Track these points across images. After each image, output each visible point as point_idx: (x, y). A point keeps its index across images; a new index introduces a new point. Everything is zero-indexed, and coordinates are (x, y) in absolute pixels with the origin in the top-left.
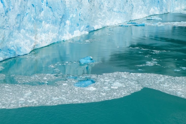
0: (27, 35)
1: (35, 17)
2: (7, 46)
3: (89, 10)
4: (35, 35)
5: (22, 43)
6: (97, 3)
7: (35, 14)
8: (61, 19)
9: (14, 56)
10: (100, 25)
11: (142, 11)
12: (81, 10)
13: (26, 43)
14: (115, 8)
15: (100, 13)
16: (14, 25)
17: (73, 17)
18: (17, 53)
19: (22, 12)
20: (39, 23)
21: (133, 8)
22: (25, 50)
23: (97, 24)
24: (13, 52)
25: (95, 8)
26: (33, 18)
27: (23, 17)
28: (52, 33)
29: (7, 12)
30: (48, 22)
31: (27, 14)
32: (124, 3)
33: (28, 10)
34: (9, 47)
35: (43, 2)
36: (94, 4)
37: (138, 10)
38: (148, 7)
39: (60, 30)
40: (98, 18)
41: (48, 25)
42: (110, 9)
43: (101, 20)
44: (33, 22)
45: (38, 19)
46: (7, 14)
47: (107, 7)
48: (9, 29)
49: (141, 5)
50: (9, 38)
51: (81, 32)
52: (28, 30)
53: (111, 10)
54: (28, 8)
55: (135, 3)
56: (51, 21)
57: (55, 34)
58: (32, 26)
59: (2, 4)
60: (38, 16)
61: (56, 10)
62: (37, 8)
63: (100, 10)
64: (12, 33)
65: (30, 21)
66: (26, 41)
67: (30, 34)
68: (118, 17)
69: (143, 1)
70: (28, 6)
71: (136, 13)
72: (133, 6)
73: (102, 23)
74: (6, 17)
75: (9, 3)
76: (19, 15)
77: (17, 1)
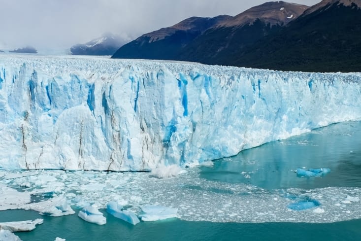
0: (235, 132)
1: (245, 111)
2: (212, 145)
3: (311, 102)
4: (244, 133)
5: (229, 142)
6: (322, 94)
7: (245, 107)
8: (276, 113)
9: (219, 158)
10: (326, 122)
12: (301, 102)
13: (234, 142)
14: (345, 101)
16: (220, 120)
17: (291, 112)
18: (223, 154)
19: (229, 104)
20: (250, 118)
22: (232, 151)
23: (322, 119)
25: (319, 100)
26: (243, 112)
27: (231, 111)
28: (265, 131)
29: (213, 105)
30: (261, 117)
31: (236, 107)
33: (237, 102)
34: (214, 146)
35: (255, 93)
36: (318, 95)
39: (275, 127)
40: (323, 112)
41: (260, 121)
43: (327, 115)
44: (243, 116)
45: (249, 113)
46: (213, 107)
47: (335, 99)
48: (214, 125)
50: (214, 135)
51: (302, 130)
52: (236, 126)
53: (339, 102)
54: (237, 100)
56: (264, 116)
57: (269, 132)
58: (241, 122)
59: (207, 95)
60: (249, 109)
61: (271, 102)
62: (248, 100)
63: (325, 102)
64: (218, 129)
65: (238, 115)
66: (234, 139)
67: (239, 131)
68: (350, 112)
70: (237, 98)
73: (328, 119)
74: (211, 111)
75: (215, 94)
76: (226, 108)
77: (224, 92)
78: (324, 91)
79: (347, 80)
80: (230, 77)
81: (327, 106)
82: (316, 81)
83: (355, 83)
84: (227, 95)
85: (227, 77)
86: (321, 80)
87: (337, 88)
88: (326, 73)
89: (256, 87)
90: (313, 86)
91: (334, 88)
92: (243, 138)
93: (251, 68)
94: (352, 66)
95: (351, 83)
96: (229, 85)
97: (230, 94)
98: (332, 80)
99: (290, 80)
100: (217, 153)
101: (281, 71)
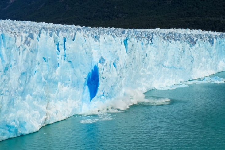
0: (35, 103)
1: (48, 76)
2: (6, 120)
4: (47, 104)
5: (28, 116)
6: (140, 54)
7: (47, 72)
8: (85, 78)
9: (15, 136)
10: (144, 88)
11: (206, 65)
13: (34, 115)
14: (166, 62)
15: (143, 69)
16: (16, 88)
18: (21, 131)
19: (28, 68)
20: (53, 86)
21: (193, 61)
22: (32, 127)
23: (140, 85)
24: (14, 129)
25: (137, 62)
26: (44, 77)
27: (30, 76)
28: (72, 100)
29: (7, 70)
30: (67, 83)
31: (36, 71)
32: (180, 53)
33: (37, 66)
34: (8, 122)
35: (59, 55)
36: (135, 56)
37: (200, 64)
38: (216, 59)
40: (141, 76)
41: (65, 89)
42: (158, 63)
43: (145, 79)
44: (45, 83)
45: (52, 79)
46: (7, 72)
47: (155, 60)
48: (9, 95)
49: (204, 57)
50: (9, 107)
52: (36, 96)
54: (37, 63)
55: (195, 53)
56: (70, 82)
57: (76, 102)
58: (43, 90)
60: (52, 74)
61: (79, 65)
62: (50, 63)
63: (144, 64)
64: (13, 100)
65: (39, 82)
66: (33, 112)
67: (40, 102)
68: (171, 76)
69: (208, 51)
70: (37, 61)
71: (197, 68)
72: (193, 59)
73: (146, 85)
74: (4, 77)
75: (9, 56)
76: (23, 74)
77: (21, 53)
78: (142, 51)
79: (168, 37)
80: (28, 34)
81: (145, 69)
82: (132, 40)
83: (177, 41)
84: (25, 56)
85: (24, 35)
86: (138, 38)
87: (156, 47)
88: (142, 30)
89: (61, 47)
90: (129, 45)
91: (154, 48)
92: (45, 110)
93: (52, 23)
94: (173, 21)
95: (173, 41)
96: (27, 45)
97: (28, 56)
98: (150, 38)
99: (101, 38)
100: (13, 130)
101: (89, 27)
